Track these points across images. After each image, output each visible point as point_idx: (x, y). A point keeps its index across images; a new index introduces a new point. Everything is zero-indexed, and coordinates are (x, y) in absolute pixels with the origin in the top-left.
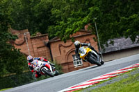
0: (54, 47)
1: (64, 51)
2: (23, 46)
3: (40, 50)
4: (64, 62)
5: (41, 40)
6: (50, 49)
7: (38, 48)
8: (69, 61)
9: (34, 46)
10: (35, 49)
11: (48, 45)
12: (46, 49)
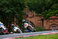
0: (45, 21)
1: (49, 24)
2: (32, 18)
3: (39, 22)
4: (48, 29)
5: (40, 17)
6: (43, 22)
10: (37, 21)
11: (43, 20)
12: (41, 21)
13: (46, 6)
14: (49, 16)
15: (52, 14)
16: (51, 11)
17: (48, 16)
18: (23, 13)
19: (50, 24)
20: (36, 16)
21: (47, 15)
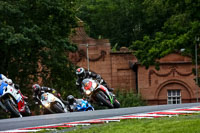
0: (143, 73)
1: (156, 82)
2: (98, 63)
3: (122, 74)
4: (152, 97)
5: (126, 59)
7: (119, 70)
8: (161, 97)
9: (114, 66)
10: (115, 71)
11: (135, 68)
12: (130, 73)
13: (148, 21)
14: (157, 56)
15: (166, 47)
17: (152, 54)
18: (68, 44)
19: (161, 81)
20: (112, 54)
21: (150, 51)
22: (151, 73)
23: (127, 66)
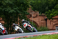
0: (48, 21)
1: (52, 24)
3: (42, 21)
4: (51, 28)
5: (43, 17)
6: (47, 22)
7: (41, 20)
8: (54, 28)
9: (40, 19)
10: (40, 20)
11: (46, 20)
12: (45, 21)
13: (50, 6)
14: (53, 16)
15: (55, 13)
16: (54, 11)
17: (51, 16)
18: (27, 13)
20: (39, 16)
21: (51, 15)
22: (51, 21)
23: (44, 19)
